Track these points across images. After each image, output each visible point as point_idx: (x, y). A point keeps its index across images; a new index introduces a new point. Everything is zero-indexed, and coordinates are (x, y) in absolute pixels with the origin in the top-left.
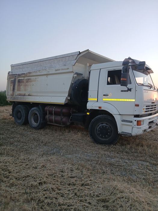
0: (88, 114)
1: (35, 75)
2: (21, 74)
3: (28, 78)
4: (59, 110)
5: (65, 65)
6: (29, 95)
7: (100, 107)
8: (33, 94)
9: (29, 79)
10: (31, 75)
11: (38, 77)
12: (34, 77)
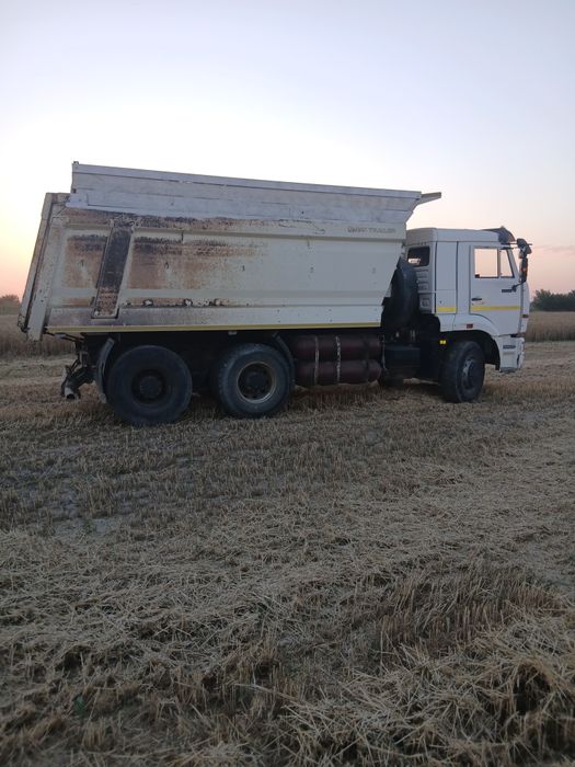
0: (443, 342)
1: (258, 232)
2: (167, 219)
3: (210, 238)
4: (356, 343)
5: (378, 220)
6: (212, 304)
7: (471, 326)
8: (237, 300)
9: (213, 244)
10: (234, 228)
11: (265, 240)
12: (244, 241)
